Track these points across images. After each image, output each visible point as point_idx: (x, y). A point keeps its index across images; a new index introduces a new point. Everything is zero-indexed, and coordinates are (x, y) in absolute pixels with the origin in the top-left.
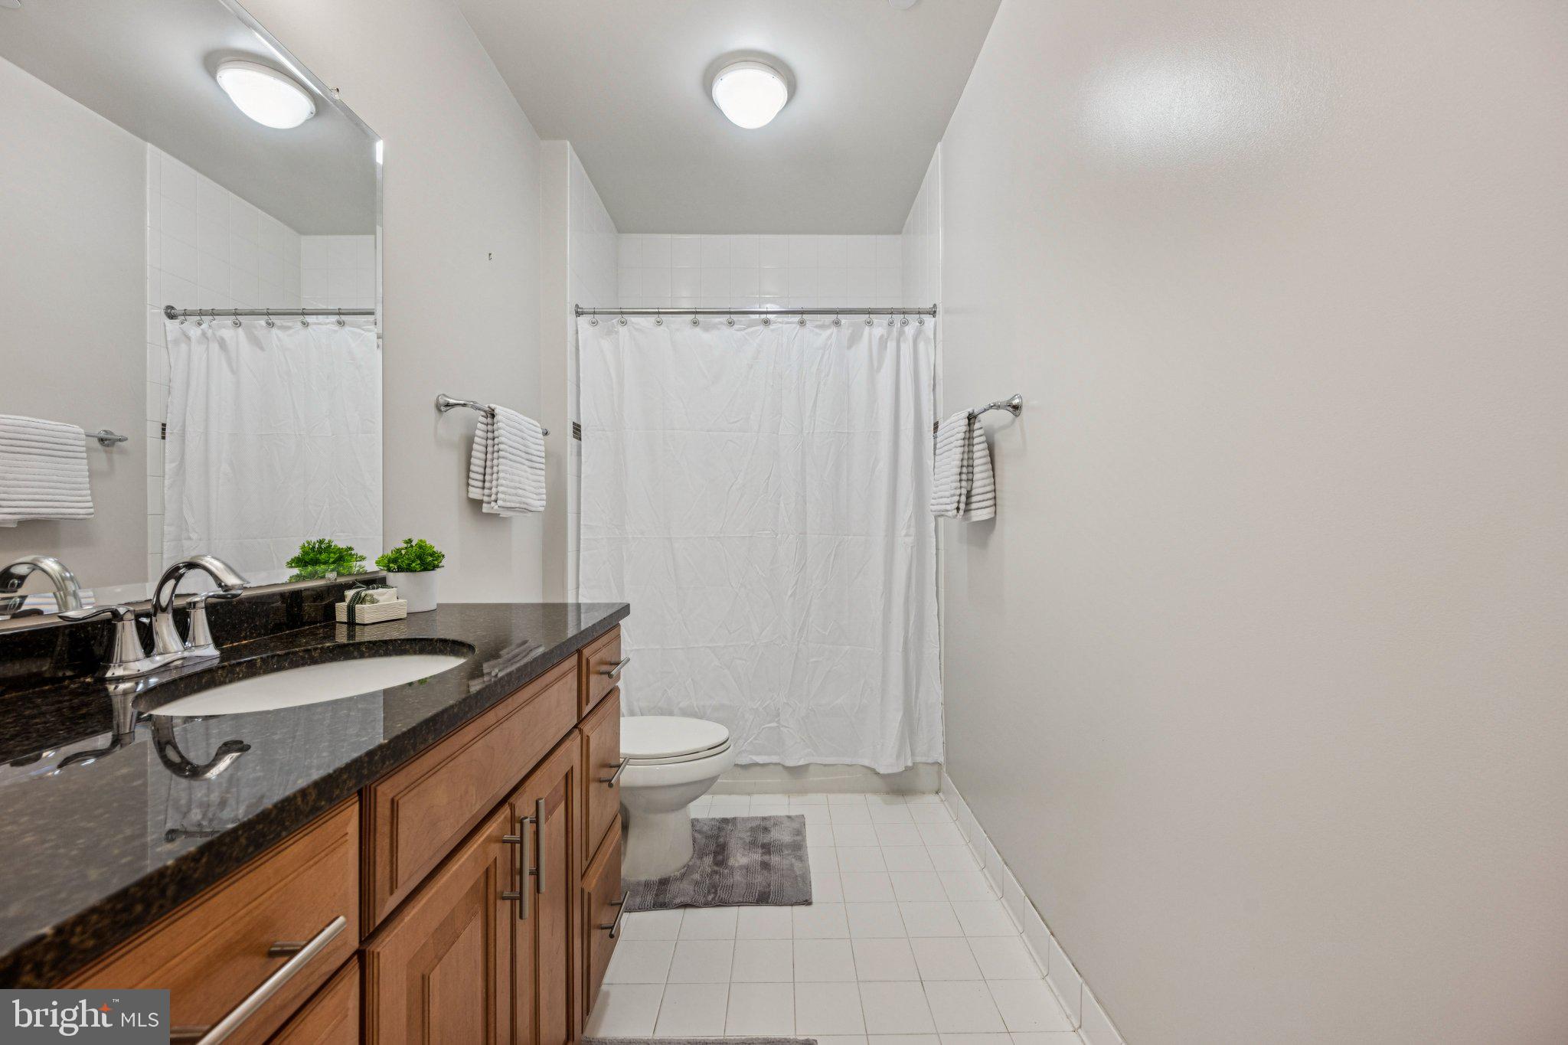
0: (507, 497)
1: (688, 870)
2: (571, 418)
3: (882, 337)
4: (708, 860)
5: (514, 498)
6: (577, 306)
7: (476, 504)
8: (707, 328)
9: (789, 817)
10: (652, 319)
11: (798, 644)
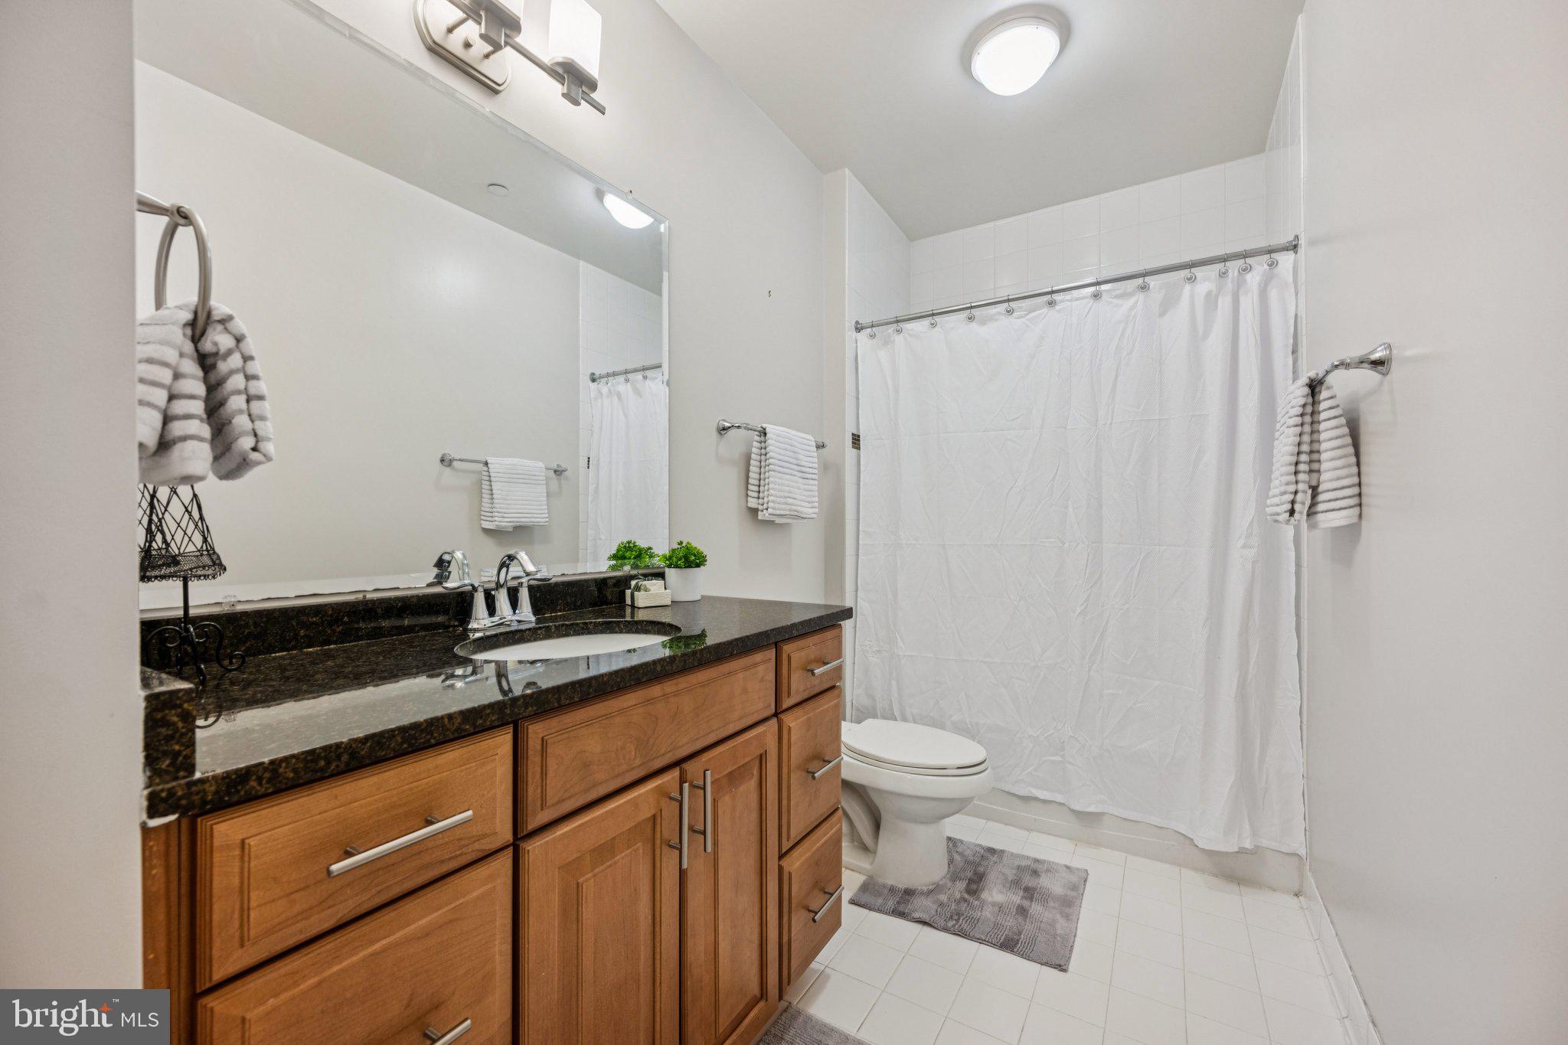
0: (777, 506)
1: (935, 890)
2: (850, 429)
3: (1209, 294)
4: (961, 885)
5: (784, 506)
6: (857, 323)
7: (754, 512)
8: (983, 322)
9: (1067, 867)
10: (926, 322)
11: (1090, 670)
